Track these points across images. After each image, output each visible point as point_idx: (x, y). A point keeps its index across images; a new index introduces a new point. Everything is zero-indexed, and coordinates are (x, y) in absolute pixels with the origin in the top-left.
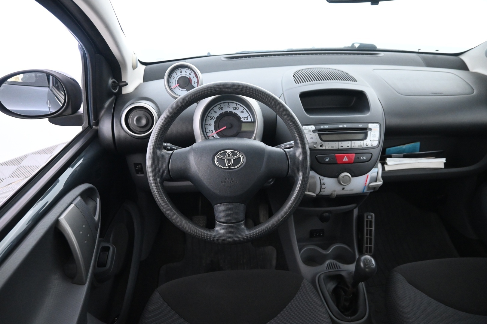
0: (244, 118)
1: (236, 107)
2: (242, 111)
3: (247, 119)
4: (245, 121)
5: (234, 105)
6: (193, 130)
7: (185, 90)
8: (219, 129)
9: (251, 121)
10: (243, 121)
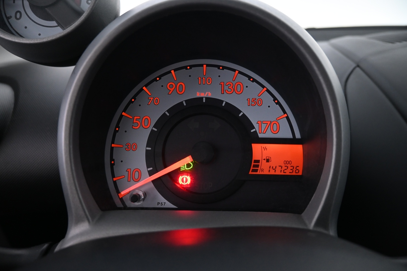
0: (264, 126)
1: (234, 83)
2: (257, 98)
3: (275, 129)
4: (269, 135)
5: (227, 76)
6: (58, 164)
7: (54, 23)
8: (165, 167)
9: (290, 136)
10: (260, 136)
